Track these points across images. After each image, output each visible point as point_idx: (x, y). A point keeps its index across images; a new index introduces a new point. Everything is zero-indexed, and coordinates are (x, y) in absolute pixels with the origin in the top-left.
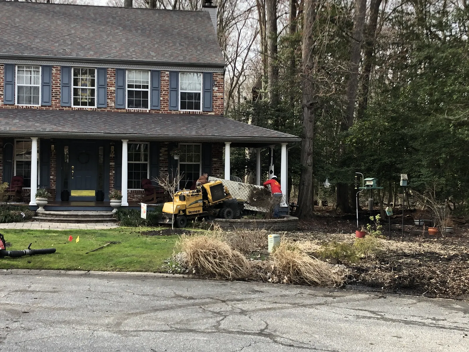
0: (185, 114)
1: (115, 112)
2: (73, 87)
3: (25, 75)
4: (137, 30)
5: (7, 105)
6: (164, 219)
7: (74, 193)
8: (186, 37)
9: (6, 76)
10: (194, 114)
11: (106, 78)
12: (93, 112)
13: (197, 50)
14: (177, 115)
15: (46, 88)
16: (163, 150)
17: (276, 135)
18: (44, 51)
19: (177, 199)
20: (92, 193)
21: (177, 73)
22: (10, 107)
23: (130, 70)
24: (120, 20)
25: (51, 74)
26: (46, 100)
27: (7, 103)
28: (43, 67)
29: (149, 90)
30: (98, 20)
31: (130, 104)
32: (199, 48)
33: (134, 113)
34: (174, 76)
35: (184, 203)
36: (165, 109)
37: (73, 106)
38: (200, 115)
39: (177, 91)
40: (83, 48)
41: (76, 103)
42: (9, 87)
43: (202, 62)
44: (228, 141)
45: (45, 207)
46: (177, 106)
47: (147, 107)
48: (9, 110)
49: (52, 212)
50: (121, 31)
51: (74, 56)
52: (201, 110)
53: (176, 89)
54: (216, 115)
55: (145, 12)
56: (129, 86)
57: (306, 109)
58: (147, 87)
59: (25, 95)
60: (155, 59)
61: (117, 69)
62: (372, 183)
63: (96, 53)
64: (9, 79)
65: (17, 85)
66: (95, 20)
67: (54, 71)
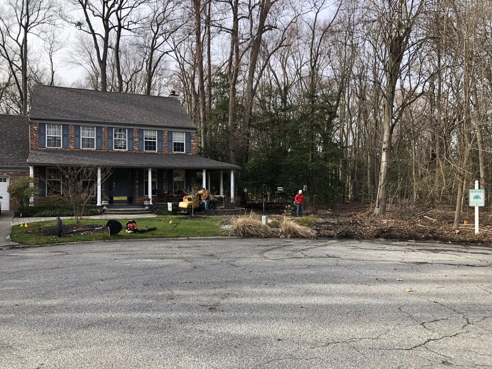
0: (176, 154)
1: (138, 153)
2: (114, 138)
3: (86, 132)
4: (143, 107)
5: (76, 148)
6: (181, 210)
7: (115, 199)
8: (171, 112)
9: (75, 132)
10: (181, 154)
11: (133, 134)
12: (126, 152)
13: (180, 120)
14: (172, 154)
15: (99, 139)
16: (165, 174)
17: (229, 166)
18: (97, 118)
19: (186, 200)
20: (125, 198)
21: (172, 132)
22: (78, 150)
23: (146, 130)
24: (131, 101)
25: (101, 131)
26: (99, 146)
27: (76, 147)
28: (97, 127)
29: (156, 141)
30: (119, 101)
31: (146, 149)
32: (180, 118)
33: (149, 153)
34: (170, 133)
35: (191, 202)
36: (165, 151)
37: (114, 149)
38: (184, 155)
39: (172, 142)
40: (118, 117)
41: (116, 148)
42: (77, 138)
43: (184, 126)
44: (204, 169)
45: (107, 206)
46: (172, 150)
47: (155, 150)
48: (77, 151)
49: (115, 209)
50: (134, 108)
51: (114, 121)
52: (185, 152)
53: (171, 141)
54: (193, 155)
55: (143, 97)
56: (146, 139)
57: (231, 151)
58: (155, 139)
59: (86, 143)
60: (159, 124)
61: (139, 129)
62: (282, 190)
63: (126, 120)
64: (77, 134)
65: (81, 137)
66: (117, 100)
67: (103, 130)
